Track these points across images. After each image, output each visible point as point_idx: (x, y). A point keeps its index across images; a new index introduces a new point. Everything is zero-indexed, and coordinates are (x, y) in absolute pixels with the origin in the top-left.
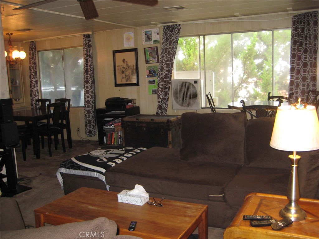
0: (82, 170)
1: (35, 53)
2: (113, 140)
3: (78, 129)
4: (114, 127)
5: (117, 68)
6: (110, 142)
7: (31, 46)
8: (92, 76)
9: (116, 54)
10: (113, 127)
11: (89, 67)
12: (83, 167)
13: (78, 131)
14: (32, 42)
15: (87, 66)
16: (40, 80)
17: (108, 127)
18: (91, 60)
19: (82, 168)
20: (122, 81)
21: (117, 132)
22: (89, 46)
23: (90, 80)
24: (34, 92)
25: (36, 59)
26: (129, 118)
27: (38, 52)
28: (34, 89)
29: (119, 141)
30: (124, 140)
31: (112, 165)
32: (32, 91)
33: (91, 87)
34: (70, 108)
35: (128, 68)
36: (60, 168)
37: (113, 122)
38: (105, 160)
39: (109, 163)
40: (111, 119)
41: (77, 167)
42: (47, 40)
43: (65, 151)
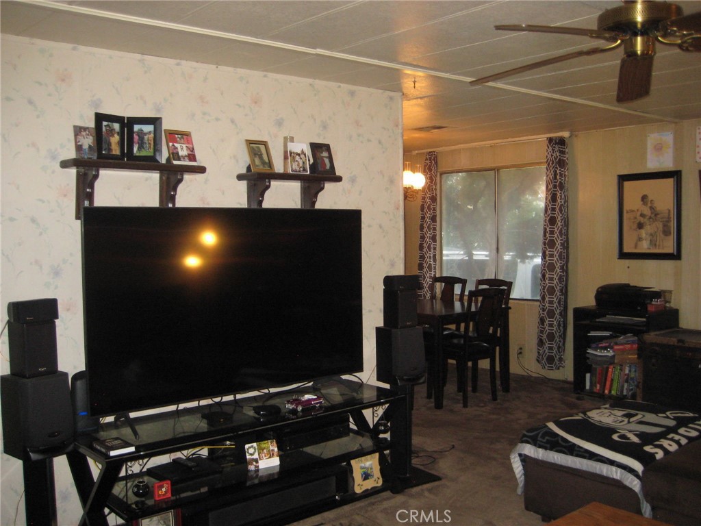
0: (577, 456)
1: (436, 175)
2: (608, 384)
3: (521, 349)
4: (613, 354)
5: (625, 215)
6: (600, 387)
7: (427, 162)
8: (563, 231)
9: (627, 184)
10: (610, 353)
11: (557, 211)
12: (582, 450)
13: (521, 353)
14: (430, 152)
15: (553, 209)
16: (441, 234)
17: (598, 353)
18: (563, 196)
19: (579, 451)
20: (636, 247)
21: (621, 365)
22: (562, 163)
23: (559, 241)
24: (428, 260)
25: (436, 189)
26: (656, 335)
27: (441, 174)
28: (428, 255)
29: (623, 386)
30: (641, 386)
31: (657, 453)
32: (422, 257)
33: (560, 256)
34: (510, 301)
35: (654, 218)
36: (520, 444)
37: (613, 341)
38: (635, 439)
39: (648, 448)
40: (607, 334)
41: (565, 447)
42: (463, 149)
43: (495, 399)
